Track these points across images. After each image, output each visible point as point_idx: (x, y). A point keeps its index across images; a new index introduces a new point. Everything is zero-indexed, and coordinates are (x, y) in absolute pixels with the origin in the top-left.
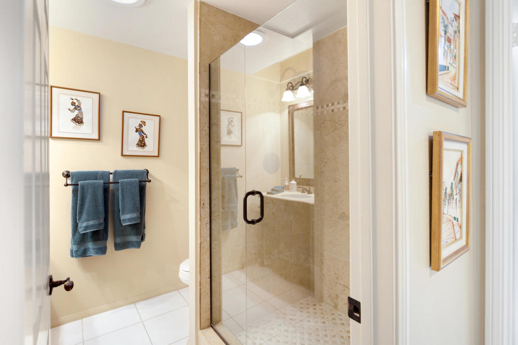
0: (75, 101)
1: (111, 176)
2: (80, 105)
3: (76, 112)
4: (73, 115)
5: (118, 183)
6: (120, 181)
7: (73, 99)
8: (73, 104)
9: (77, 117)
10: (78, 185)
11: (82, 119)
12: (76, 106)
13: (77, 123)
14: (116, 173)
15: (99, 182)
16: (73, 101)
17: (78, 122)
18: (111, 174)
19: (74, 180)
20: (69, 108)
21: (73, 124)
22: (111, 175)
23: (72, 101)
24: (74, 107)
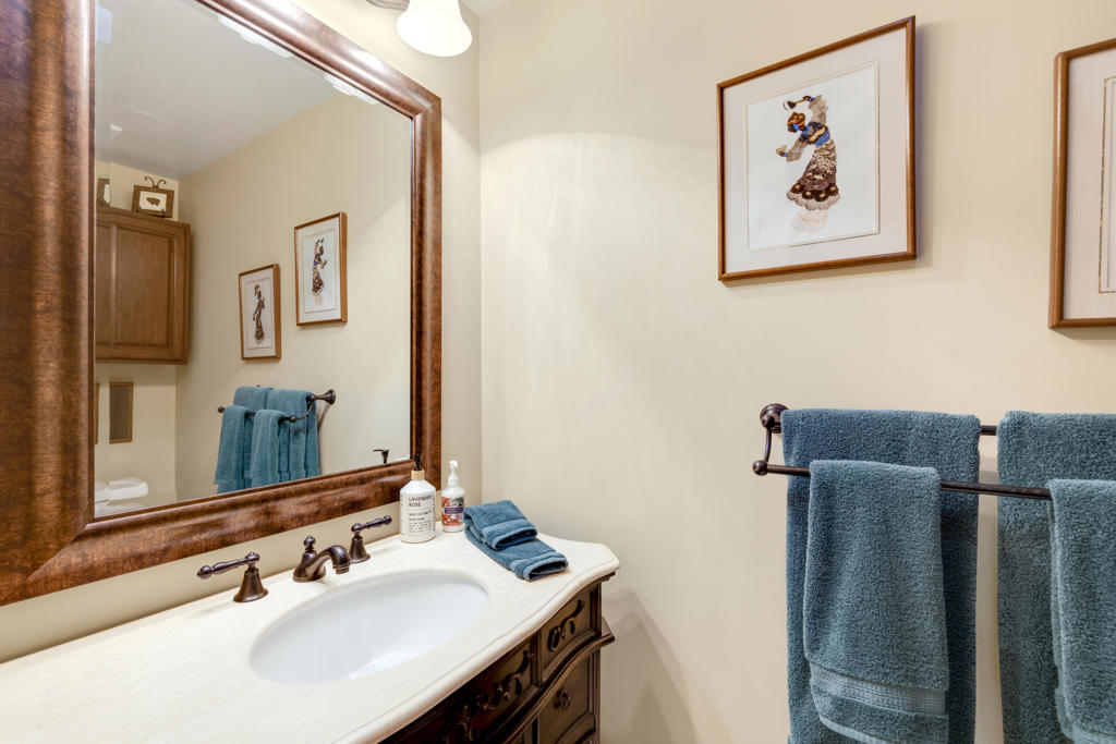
0: (802, 108)
1: (989, 448)
2: (822, 115)
3: (809, 151)
4: (796, 171)
5: (1046, 496)
6: (1053, 485)
7: (792, 105)
8: (795, 123)
9: (812, 170)
10: (807, 475)
11: (830, 177)
12: (809, 129)
13: (813, 202)
14: (1019, 432)
15: (915, 478)
16: (797, 109)
17: (816, 195)
18: (990, 431)
19: (795, 450)
20: (779, 146)
21: (796, 210)
22: (984, 439)
23: (790, 112)
24: (799, 133)
